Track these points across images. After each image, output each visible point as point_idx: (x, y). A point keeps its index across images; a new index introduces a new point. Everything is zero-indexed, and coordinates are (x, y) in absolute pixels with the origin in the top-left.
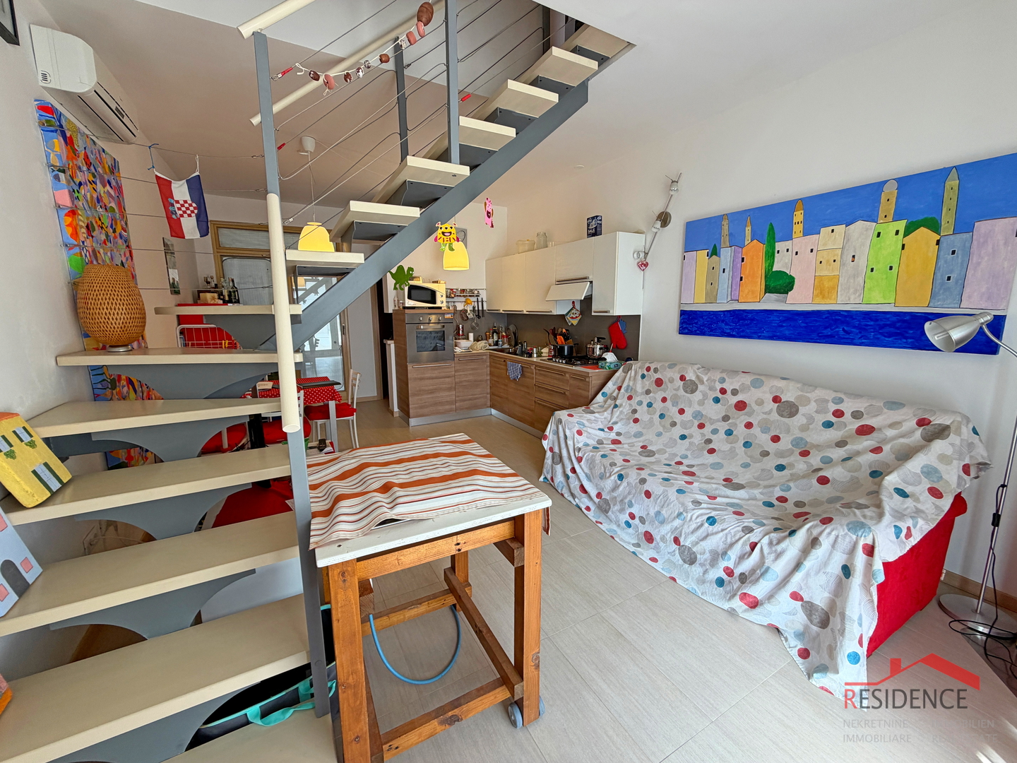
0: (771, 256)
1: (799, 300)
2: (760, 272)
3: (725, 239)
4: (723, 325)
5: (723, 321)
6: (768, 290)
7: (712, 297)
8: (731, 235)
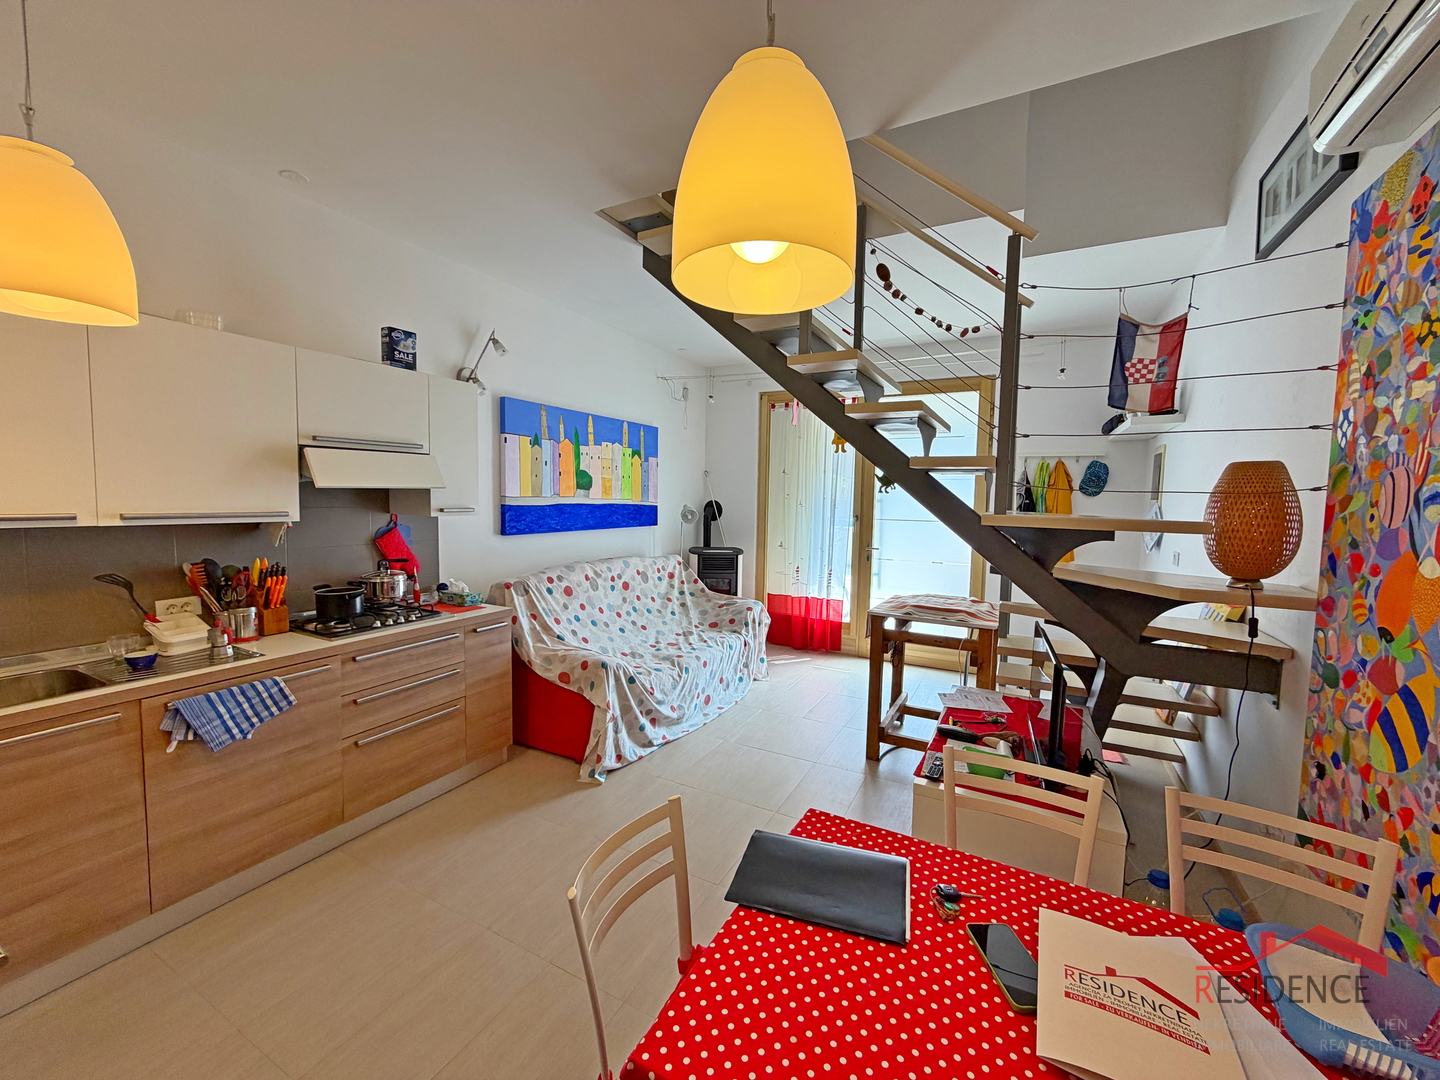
0: (578, 455)
1: (595, 497)
2: (573, 470)
3: (545, 430)
4: (548, 520)
5: (549, 516)
6: (579, 486)
7: (537, 491)
8: (549, 427)
